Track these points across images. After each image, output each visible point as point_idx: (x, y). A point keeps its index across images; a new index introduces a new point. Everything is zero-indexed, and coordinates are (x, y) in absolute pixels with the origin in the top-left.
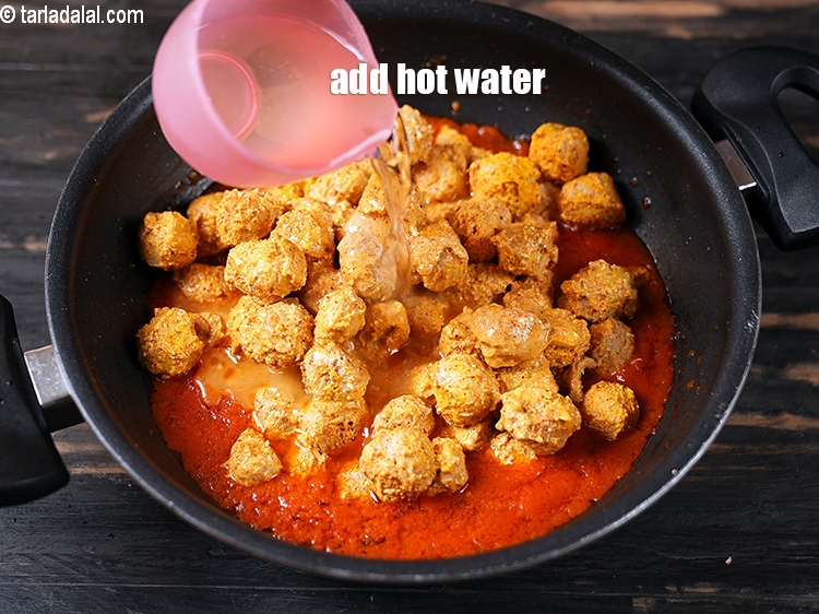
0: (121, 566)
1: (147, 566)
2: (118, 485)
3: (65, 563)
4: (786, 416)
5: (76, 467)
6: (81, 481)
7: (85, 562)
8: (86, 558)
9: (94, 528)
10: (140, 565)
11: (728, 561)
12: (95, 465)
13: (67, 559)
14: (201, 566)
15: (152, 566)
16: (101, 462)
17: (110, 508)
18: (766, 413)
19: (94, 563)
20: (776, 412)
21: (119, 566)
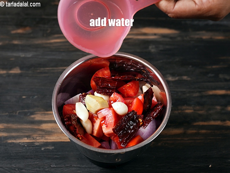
0: (24, 170)
1: (32, 170)
2: (22, 146)
3: (6, 170)
4: (227, 121)
5: (9, 140)
6: (11, 144)
7: (12, 169)
8: (13, 168)
9: (15, 159)
10: (29, 170)
11: (210, 166)
12: (15, 140)
13: (7, 169)
14: (48, 170)
15: (33, 170)
16: (17, 138)
17: (20, 153)
18: (221, 121)
19: (15, 170)
20: (224, 120)
21: (23, 170)
